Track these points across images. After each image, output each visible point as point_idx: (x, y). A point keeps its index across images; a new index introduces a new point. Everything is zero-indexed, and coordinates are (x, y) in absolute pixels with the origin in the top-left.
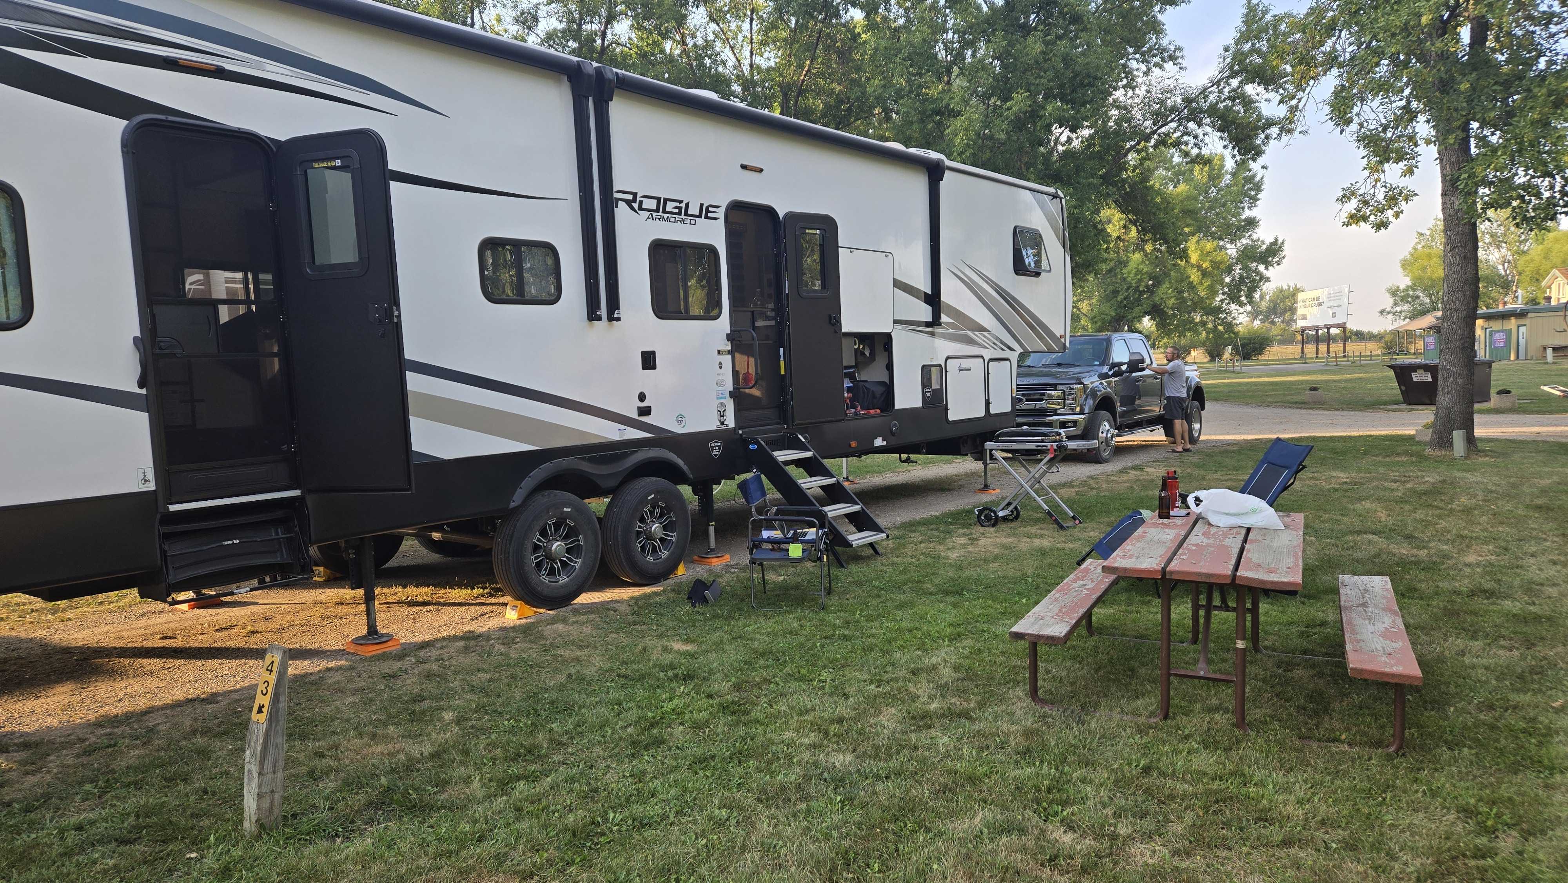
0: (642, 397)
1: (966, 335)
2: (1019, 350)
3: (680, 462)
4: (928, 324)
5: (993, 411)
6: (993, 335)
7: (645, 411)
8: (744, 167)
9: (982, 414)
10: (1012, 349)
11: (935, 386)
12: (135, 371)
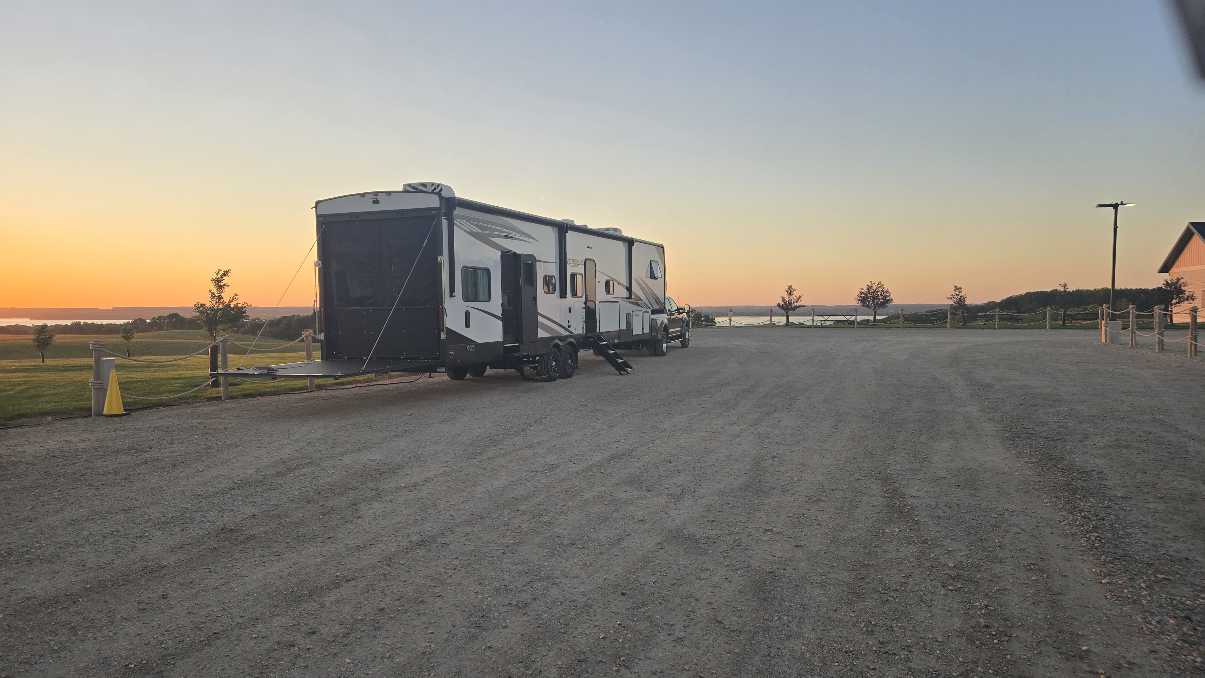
0: (569, 322)
1: (637, 303)
2: (652, 309)
3: (574, 341)
4: (627, 298)
5: (644, 332)
6: (644, 302)
7: (569, 326)
8: (588, 247)
9: (641, 333)
10: (650, 308)
11: (630, 322)
12: (501, 312)
